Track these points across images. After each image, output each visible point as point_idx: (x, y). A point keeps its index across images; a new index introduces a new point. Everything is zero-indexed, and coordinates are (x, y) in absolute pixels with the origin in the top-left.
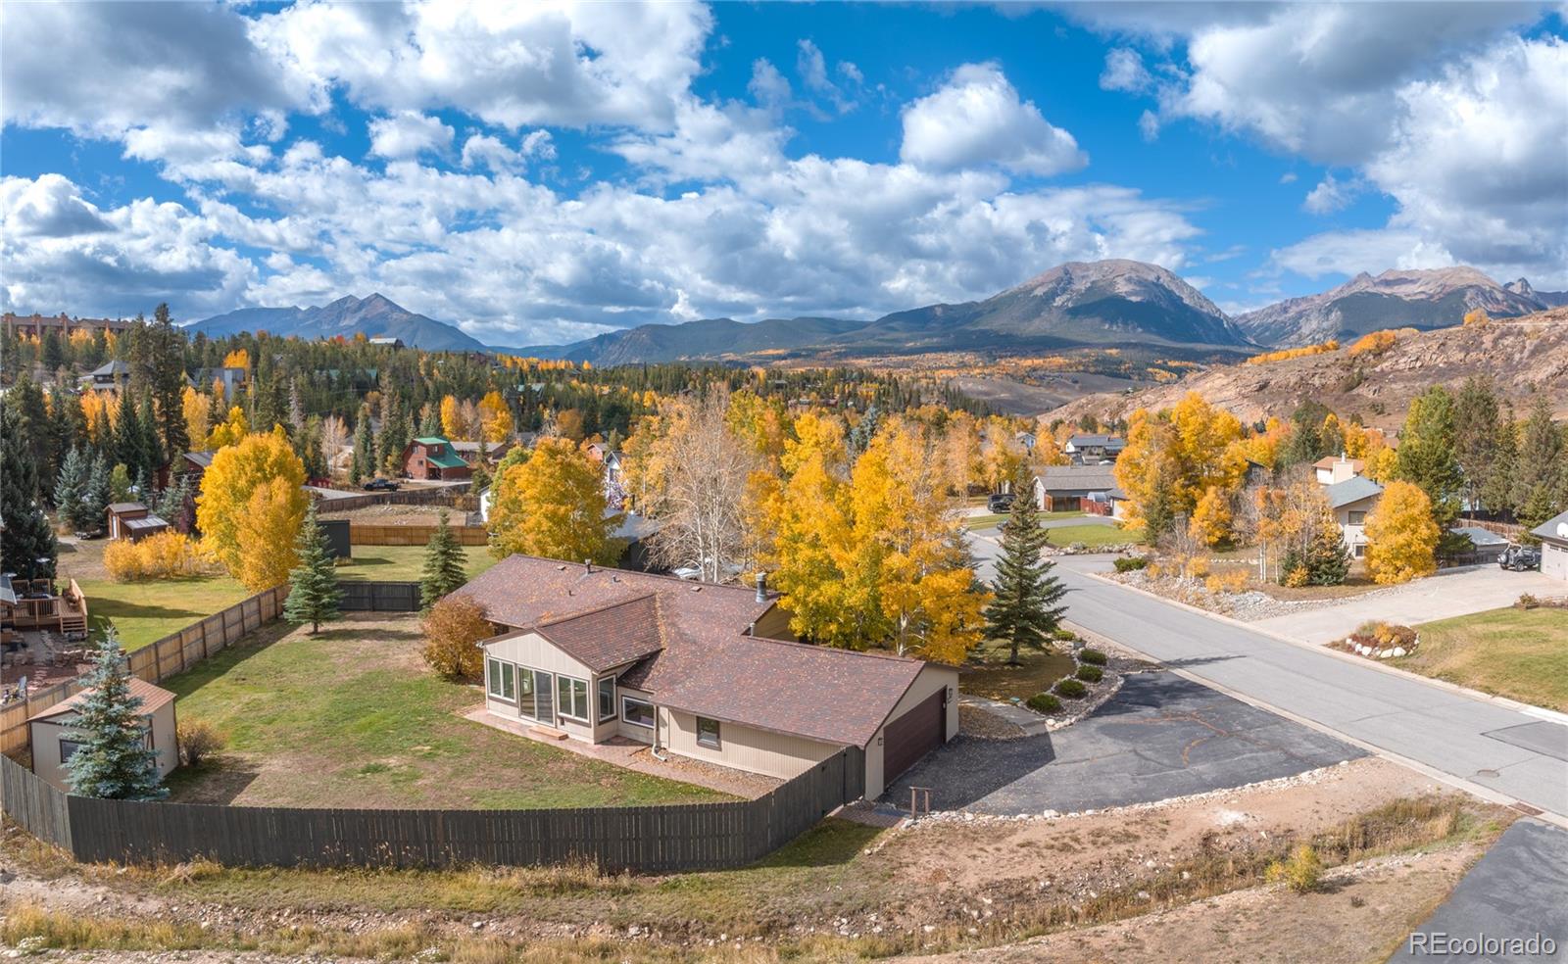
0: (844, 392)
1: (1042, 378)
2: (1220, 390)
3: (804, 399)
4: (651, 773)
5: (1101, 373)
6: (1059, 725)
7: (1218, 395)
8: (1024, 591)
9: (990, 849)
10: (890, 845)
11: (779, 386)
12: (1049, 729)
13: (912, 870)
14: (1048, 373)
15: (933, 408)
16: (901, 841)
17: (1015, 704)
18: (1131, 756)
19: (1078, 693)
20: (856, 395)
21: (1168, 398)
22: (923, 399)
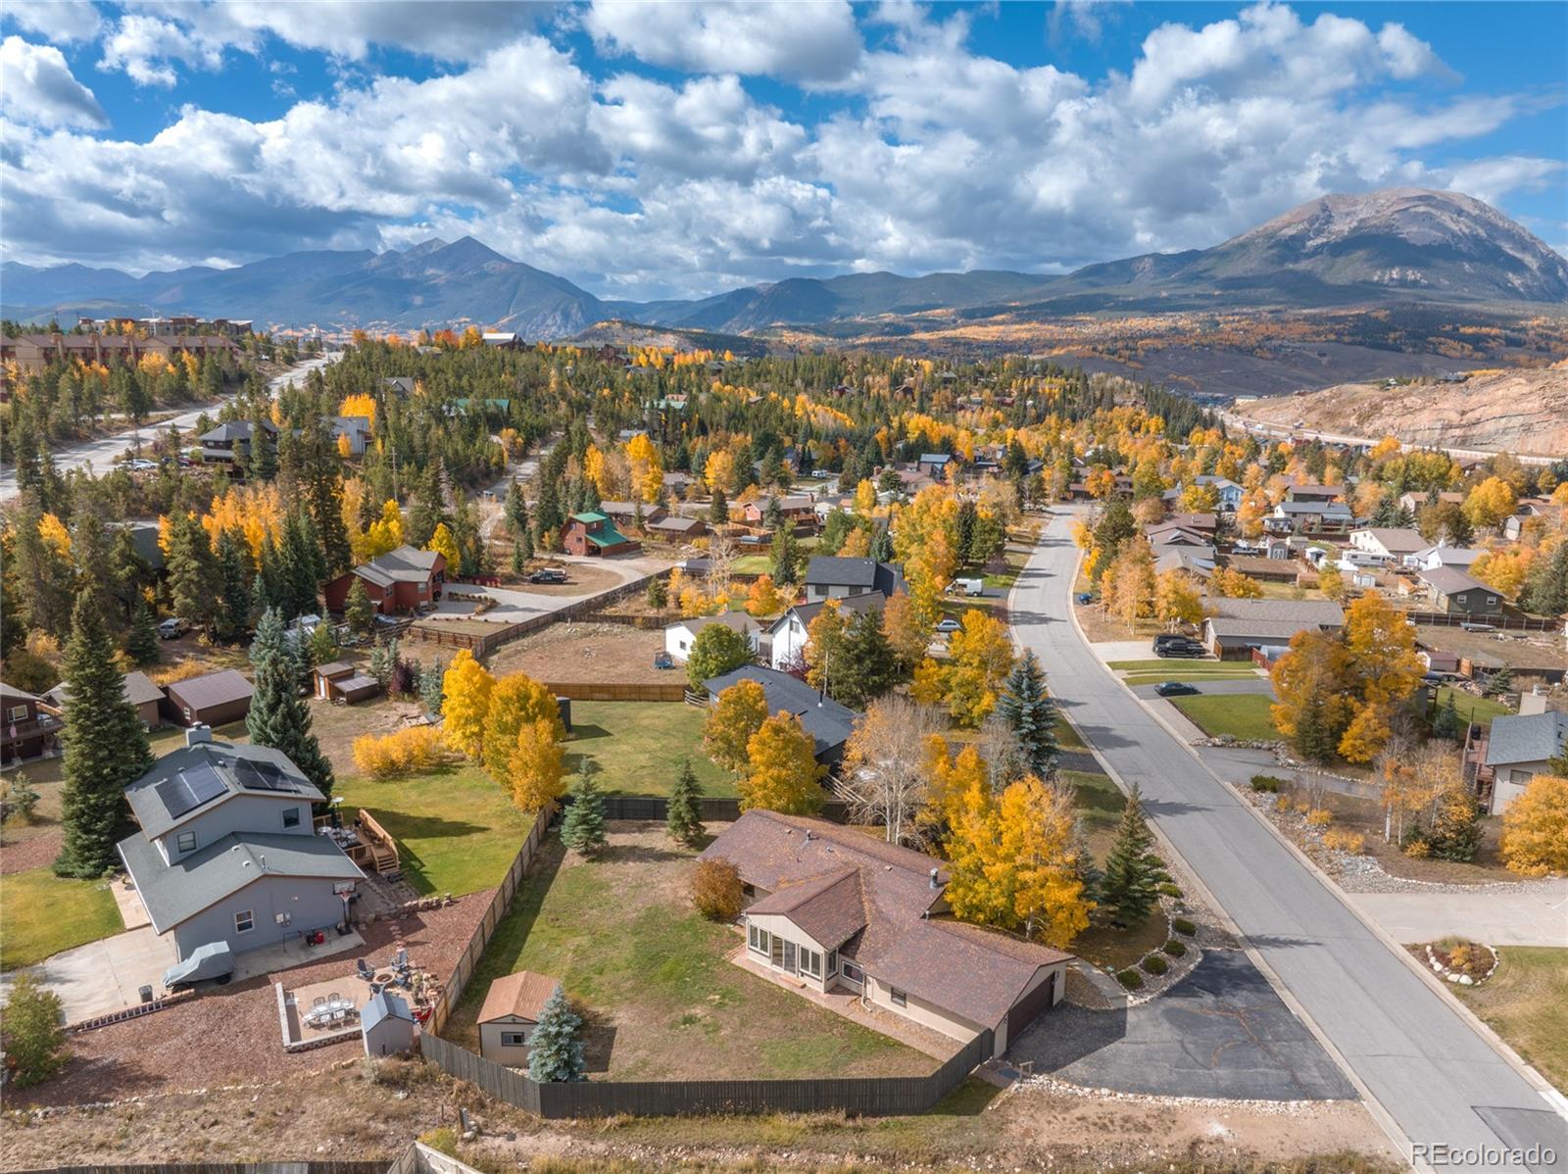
0: (1022, 390)
1: (1276, 350)
3: (975, 397)
4: (865, 1024)
5: (1361, 344)
6: (1136, 1002)
9: (1060, 1117)
10: (1003, 1103)
11: (947, 381)
12: (1129, 1005)
13: (1013, 1126)
14: (1286, 343)
16: (1009, 1101)
17: (1108, 973)
18: (1178, 1046)
20: (1037, 393)
21: (1440, 406)
22: (1117, 399)
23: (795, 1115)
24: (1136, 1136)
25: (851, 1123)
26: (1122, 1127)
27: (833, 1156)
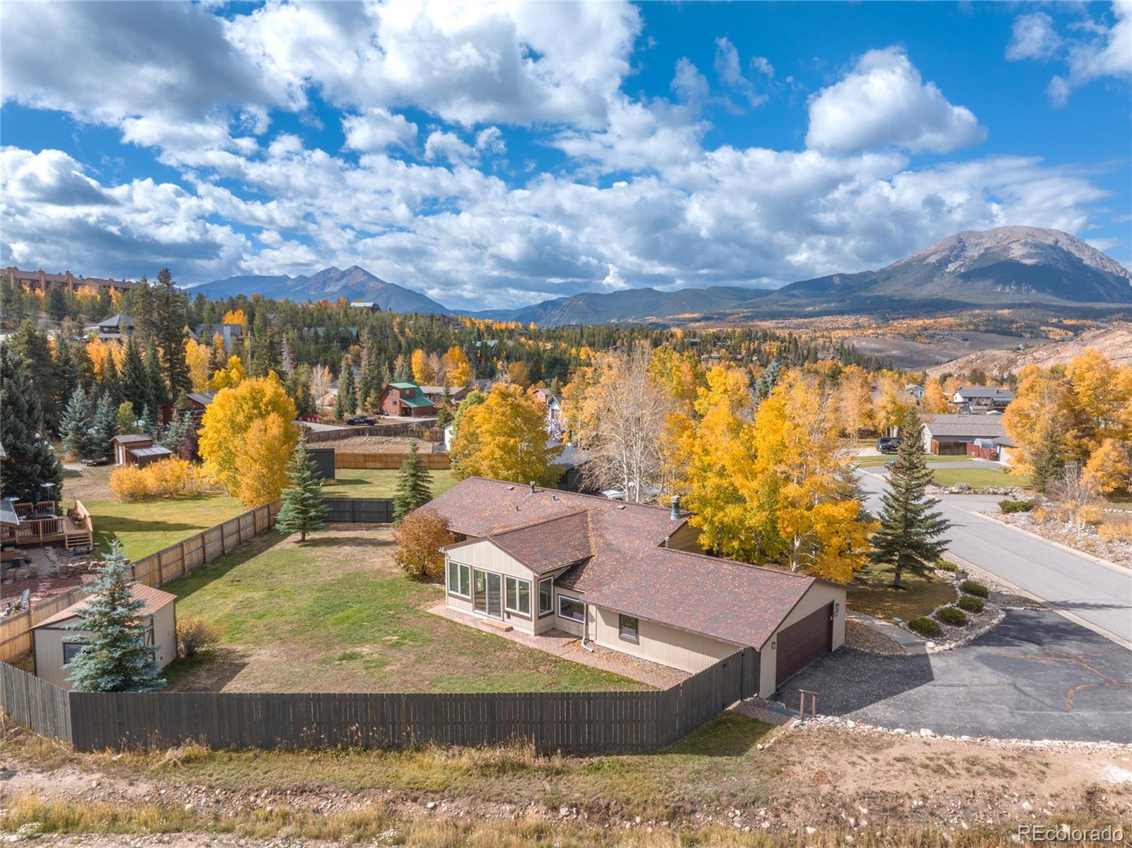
0: (749, 349)
1: (932, 336)
2: (1121, 347)
3: (714, 354)
4: (580, 661)
5: (992, 332)
6: (938, 648)
7: (1119, 352)
8: (909, 523)
9: (868, 758)
10: (779, 742)
11: (693, 344)
12: (929, 651)
13: (797, 769)
14: (938, 332)
15: (829, 363)
16: (789, 739)
17: (897, 624)
18: (1010, 689)
19: (959, 621)
20: (760, 351)
21: (1062, 354)
22: (820, 355)
23: (456, 749)
24: (996, 783)
25: (541, 761)
26: (969, 771)
27: (508, 807)
